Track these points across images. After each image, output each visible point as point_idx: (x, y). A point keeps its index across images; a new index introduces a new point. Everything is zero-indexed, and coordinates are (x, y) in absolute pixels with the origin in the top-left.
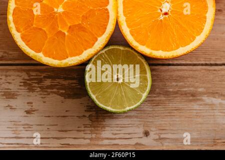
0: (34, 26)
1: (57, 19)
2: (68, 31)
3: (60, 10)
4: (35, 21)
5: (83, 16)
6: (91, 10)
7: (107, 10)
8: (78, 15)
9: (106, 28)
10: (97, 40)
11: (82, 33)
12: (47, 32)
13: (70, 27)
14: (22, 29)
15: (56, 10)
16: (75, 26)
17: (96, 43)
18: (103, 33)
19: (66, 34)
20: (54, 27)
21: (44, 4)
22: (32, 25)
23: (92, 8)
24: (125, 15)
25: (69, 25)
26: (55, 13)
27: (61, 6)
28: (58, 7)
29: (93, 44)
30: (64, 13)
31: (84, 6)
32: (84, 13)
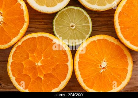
0: (23, 73)
1: (37, 69)
2: (44, 77)
3: (39, 64)
4: (24, 70)
5: (52, 68)
6: (57, 65)
7: (67, 65)
8: (50, 67)
9: (66, 76)
10: (60, 83)
11: (51, 78)
12: (31, 77)
13: (45, 75)
14: (16, 75)
15: (36, 64)
16: (48, 74)
17: (60, 85)
18: (65, 79)
19: (42, 78)
20: (35, 74)
21: (29, 60)
22: (22, 73)
23: (58, 64)
24: (80, 71)
25: (44, 73)
26: (36, 66)
27: (40, 62)
28: (38, 62)
29: (58, 85)
30: (41, 66)
31: (54, 62)
32: (54, 66)
